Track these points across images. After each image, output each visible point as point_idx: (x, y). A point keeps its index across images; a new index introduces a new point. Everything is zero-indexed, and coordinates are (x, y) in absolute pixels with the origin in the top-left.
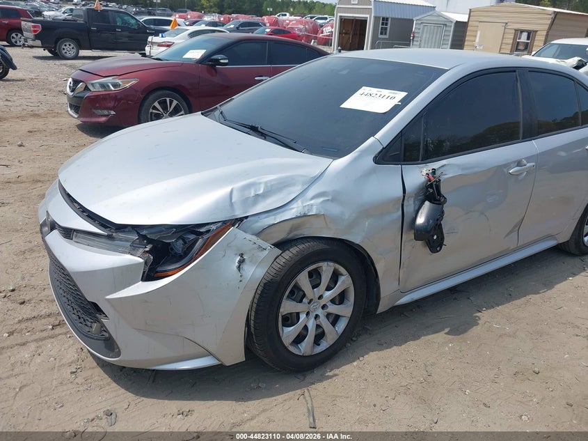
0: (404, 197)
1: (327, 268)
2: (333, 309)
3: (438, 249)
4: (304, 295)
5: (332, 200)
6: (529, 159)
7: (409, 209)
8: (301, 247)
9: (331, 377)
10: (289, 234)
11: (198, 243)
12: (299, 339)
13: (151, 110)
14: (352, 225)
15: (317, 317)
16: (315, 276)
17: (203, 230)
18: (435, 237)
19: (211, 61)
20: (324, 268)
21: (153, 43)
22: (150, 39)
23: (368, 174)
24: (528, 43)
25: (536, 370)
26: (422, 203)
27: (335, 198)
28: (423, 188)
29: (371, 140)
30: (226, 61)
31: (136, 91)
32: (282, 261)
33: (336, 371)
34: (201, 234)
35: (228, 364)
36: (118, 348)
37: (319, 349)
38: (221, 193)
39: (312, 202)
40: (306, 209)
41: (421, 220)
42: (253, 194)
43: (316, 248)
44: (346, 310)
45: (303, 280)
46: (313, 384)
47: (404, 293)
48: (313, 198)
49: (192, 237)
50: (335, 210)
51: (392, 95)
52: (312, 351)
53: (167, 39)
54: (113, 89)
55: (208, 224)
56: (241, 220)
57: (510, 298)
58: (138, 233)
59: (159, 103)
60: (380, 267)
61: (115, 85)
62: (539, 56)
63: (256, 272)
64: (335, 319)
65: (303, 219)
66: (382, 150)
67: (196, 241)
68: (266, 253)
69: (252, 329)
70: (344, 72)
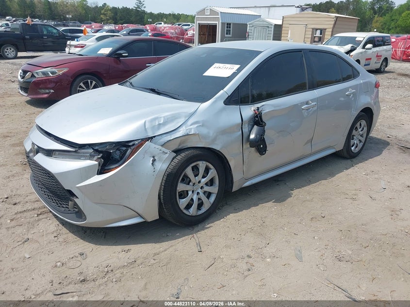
0: (242, 123)
1: (202, 165)
2: (207, 189)
3: (264, 153)
4: (190, 181)
5: (202, 126)
6: (313, 100)
7: (246, 130)
8: (187, 153)
9: (208, 228)
10: (179, 145)
11: (128, 151)
12: (189, 206)
13: (78, 88)
14: (214, 140)
15: (198, 193)
16: (196, 169)
17: (131, 144)
18: (262, 146)
19: (117, 54)
20: (200, 165)
21: (71, 45)
22: (68, 42)
23: (221, 111)
24: (321, 37)
25: (323, 215)
26: (253, 127)
27: (203, 124)
28: (252, 119)
29: (222, 92)
30: (127, 54)
31: (68, 76)
32: (176, 161)
33: (212, 225)
34: (130, 146)
35: (149, 220)
36: (85, 215)
37: (200, 212)
38: (139, 123)
39: (191, 127)
40: (188, 131)
41: (252, 136)
42: (157, 123)
43: (195, 153)
44: (214, 189)
45: (189, 171)
46: (199, 231)
47: (247, 180)
48: (191, 125)
49: (124, 149)
50: (204, 131)
51: (231, 67)
52: (197, 213)
53: (81, 42)
54: (51, 75)
55: (133, 141)
56: (152, 138)
57: (310, 183)
58: (93, 149)
59: (84, 83)
60: (232, 164)
61: (52, 73)
62: (327, 45)
63: (162, 166)
64: (209, 195)
65: (186, 137)
66: (228, 98)
67: (126, 151)
68: (167, 155)
69: (162, 200)
70: (204, 56)
